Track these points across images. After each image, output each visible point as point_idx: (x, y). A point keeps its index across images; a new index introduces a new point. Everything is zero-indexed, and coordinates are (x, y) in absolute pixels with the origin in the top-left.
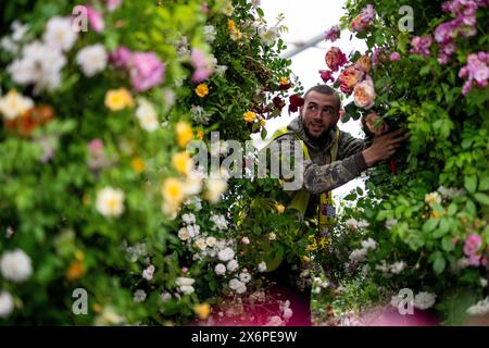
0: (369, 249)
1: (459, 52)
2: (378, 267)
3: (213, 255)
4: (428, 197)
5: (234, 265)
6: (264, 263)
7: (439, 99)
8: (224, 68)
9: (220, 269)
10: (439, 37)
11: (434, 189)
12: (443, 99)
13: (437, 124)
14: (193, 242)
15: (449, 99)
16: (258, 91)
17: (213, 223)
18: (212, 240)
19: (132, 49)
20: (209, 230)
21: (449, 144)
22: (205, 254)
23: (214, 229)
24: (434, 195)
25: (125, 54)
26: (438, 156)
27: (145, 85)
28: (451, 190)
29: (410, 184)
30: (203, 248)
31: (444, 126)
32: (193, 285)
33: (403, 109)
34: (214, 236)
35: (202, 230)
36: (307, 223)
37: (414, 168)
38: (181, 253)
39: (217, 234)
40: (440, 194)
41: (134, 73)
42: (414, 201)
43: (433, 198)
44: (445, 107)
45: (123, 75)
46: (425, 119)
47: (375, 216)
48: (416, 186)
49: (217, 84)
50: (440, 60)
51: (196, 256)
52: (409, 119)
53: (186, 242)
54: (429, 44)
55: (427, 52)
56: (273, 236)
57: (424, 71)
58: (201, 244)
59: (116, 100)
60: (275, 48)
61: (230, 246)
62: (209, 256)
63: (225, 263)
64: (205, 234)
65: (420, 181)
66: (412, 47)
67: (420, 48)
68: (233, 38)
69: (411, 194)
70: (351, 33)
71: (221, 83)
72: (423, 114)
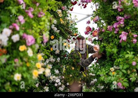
0: (95, 82)
1: (120, 31)
2: (97, 87)
3: (54, 81)
4: (111, 69)
5: (60, 84)
6: (68, 83)
7: (114, 42)
8: (59, 31)
9: (56, 85)
10: (115, 26)
11: (113, 66)
12: (115, 43)
13: (113, 50)
14: (49, 77)
15: (117, 43)
16: (68, 36)
17: (55, 72)
18: (54, 77)
19: (28, 34)
20: (54, 74)
21: (117, 55)
22: (52, 80)
23: (55, 73)
24: (112, 68)
25: (25, 35)
26: (114, 57)
27: (30, 44)
28: (117, 67)
29: (107, 64)
30: (52, 79)
31: (115, 50)
32: (48, 89)
33: (105, 45)
34: (55, 76)
35: (52, 74)
36: (80, 72)
37: (108, 60)
38: (46, 80)
39: (56, 75)
40: (114, 68)
41: (27, 41)
42: (107, 70)
43: (112, 69)
44: (116, 45)
45: (24, 41)
46: (110, 48)
47: (97, 73)
48: (108, 65)
49: (57, 35)
50: (115, 32)
51: (50, 81)
52: (106, 47)
53: (47, 77)
54: (112, 28)
55: (112, 30)
56: (71, 76)
57: (110, 35)
58: (51, 78)
59: (22, 48)
60: (74, 25)
61: (59, 78)
62: (53, 81)
63: (57, 83)
64: (53, 75)
65: (109, 64)
66: (108, 28)
67: (110, 29)
68: (62, 23)
69: (106, 67)
70: (93, 22)
71: (58, 35)
72: (110, 46)
